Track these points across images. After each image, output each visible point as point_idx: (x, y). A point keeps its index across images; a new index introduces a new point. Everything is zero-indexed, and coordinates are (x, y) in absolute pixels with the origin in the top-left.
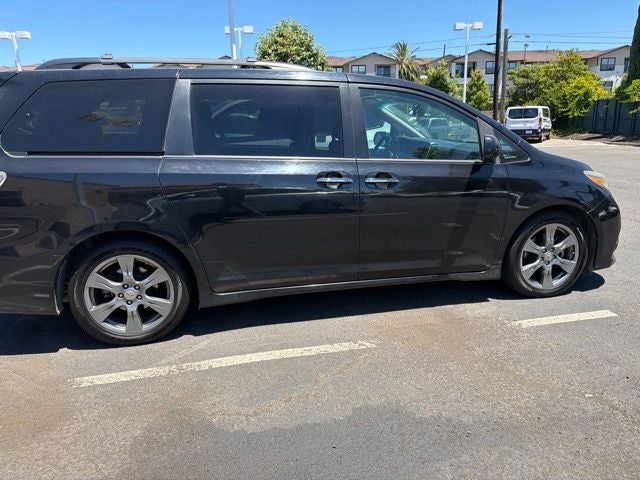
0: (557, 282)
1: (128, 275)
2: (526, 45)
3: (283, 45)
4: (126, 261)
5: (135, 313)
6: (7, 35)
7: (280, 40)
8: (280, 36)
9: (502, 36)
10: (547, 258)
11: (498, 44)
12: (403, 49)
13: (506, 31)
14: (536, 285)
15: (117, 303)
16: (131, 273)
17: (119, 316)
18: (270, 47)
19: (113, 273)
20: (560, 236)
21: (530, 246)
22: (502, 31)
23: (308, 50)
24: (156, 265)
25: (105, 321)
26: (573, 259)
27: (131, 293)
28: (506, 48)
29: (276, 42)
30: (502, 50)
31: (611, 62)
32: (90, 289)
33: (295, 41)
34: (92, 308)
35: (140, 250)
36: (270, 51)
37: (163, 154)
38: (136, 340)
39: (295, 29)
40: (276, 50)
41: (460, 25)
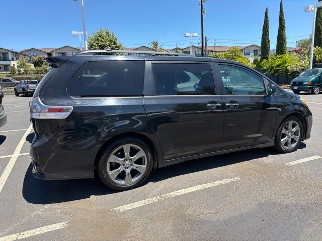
2: (215, 44)
3: (102, 41)
7: (100, 38)
9: (204, 39)
11: (202, 43)
12: (156, 44)
13: (206, 37)
18: (94, 42)
22: (204, 37)
23: (115, 44)
28: (206, 45)
29: (98, 40)
30: (204, 46)
31: (248, 52)
33: (108, 39)
36: (95, 44)
39: (108, 33)
40: (98, 44)
41: (187, 34)
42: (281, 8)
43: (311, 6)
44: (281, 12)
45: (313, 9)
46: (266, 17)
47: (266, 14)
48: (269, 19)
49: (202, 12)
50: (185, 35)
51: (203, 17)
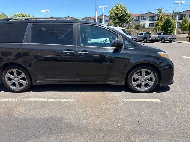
0: (146, 89)
1: (15, 74)
3: (117, 11)
4: (15, 71)
5: (18, 84)
6: (43, 11)
7: (116, 9)
8: (116, 8)
10: (143, 80)
14: (139, 89)
15: (13, 81)
16: (16, 74)
17: (14, 84)
18: (113, 12)
19: (12, 73)
20: (147, 73)
21: (135, 76)
23: (124, 12)
24: (22, 72)
25: (11, 85)
26: (153, 81)
27: (16, 79)
29: (115, 10)
32: (7, 77)
33: (121, 9)
34: (7, 82)
35: (17, 68)
36: (113, 13)
37: (23, 43)
38: (17, 91)
39: (121, 6)
40: (115, 12)
50: (174, 2)
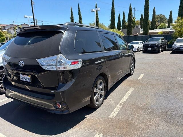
9: (35, 21)
11: (34, 22)
13: (36, 19)
30: (36, 24)
41: (26, 16)
42: (79, 8)
43: (94, 9)
44: (79, 10)
45: (94, 11)
46: (71, 12)
47: (71, 10)
48: (73, 13)
49: (31, 3)
50: (24, 16)
51: (33, 7)
